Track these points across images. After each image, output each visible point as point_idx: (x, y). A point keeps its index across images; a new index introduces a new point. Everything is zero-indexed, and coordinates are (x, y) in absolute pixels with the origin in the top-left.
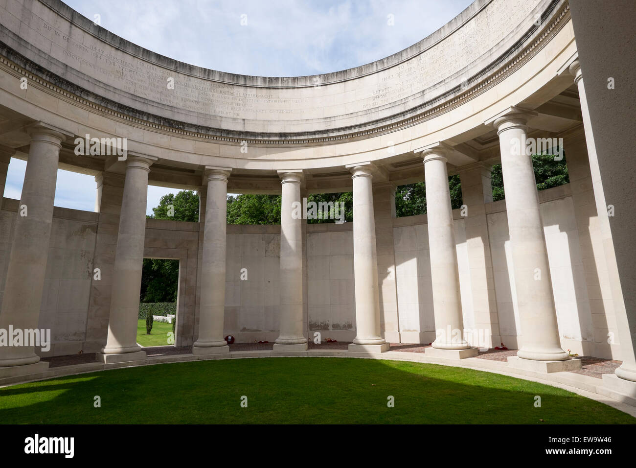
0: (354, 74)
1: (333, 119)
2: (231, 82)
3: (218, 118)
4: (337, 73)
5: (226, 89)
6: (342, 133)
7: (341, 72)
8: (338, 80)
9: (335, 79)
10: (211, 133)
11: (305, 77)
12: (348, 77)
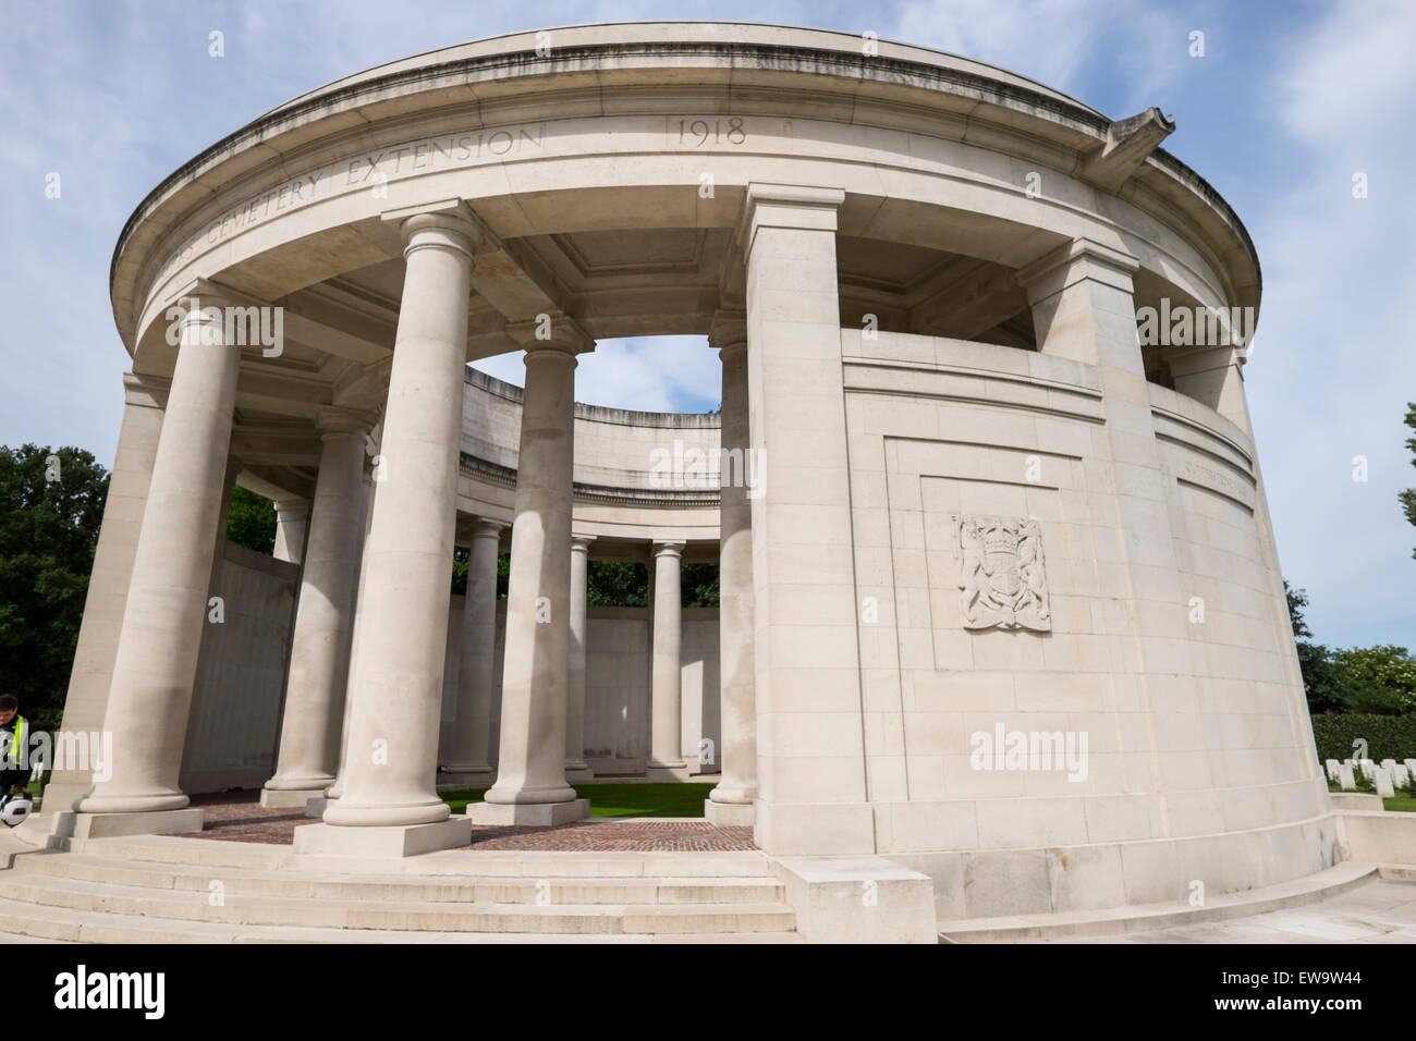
0: (669, 422)
1: (638, 474)
2: (512, 397)
3: (497, 449)
4: (647, 413)
5: (506, 406)
6: (652, 497)
7: (652, 414)
8: (649, 424)
9: (643, 422)
10: (492, 471)
11: (605, 409)
12: (661, 424)
